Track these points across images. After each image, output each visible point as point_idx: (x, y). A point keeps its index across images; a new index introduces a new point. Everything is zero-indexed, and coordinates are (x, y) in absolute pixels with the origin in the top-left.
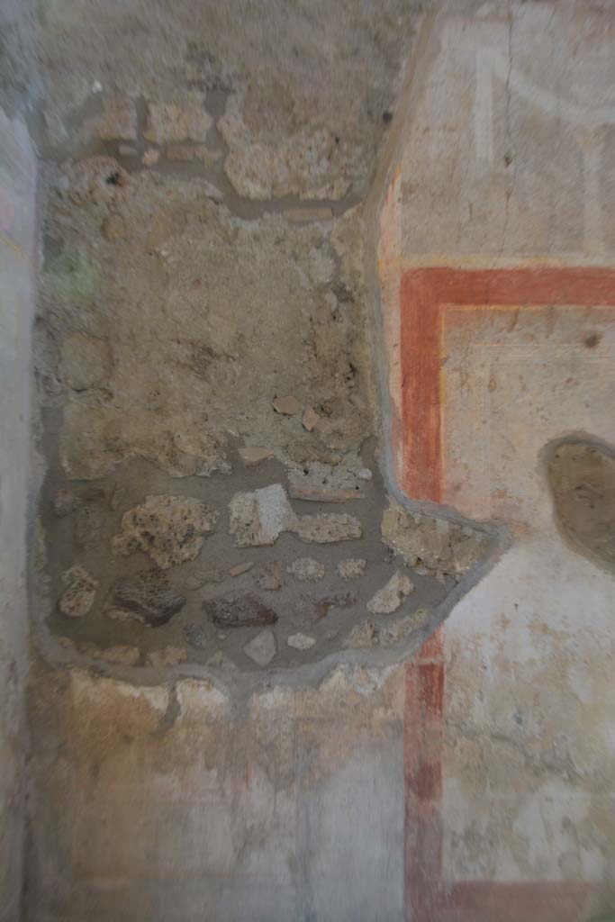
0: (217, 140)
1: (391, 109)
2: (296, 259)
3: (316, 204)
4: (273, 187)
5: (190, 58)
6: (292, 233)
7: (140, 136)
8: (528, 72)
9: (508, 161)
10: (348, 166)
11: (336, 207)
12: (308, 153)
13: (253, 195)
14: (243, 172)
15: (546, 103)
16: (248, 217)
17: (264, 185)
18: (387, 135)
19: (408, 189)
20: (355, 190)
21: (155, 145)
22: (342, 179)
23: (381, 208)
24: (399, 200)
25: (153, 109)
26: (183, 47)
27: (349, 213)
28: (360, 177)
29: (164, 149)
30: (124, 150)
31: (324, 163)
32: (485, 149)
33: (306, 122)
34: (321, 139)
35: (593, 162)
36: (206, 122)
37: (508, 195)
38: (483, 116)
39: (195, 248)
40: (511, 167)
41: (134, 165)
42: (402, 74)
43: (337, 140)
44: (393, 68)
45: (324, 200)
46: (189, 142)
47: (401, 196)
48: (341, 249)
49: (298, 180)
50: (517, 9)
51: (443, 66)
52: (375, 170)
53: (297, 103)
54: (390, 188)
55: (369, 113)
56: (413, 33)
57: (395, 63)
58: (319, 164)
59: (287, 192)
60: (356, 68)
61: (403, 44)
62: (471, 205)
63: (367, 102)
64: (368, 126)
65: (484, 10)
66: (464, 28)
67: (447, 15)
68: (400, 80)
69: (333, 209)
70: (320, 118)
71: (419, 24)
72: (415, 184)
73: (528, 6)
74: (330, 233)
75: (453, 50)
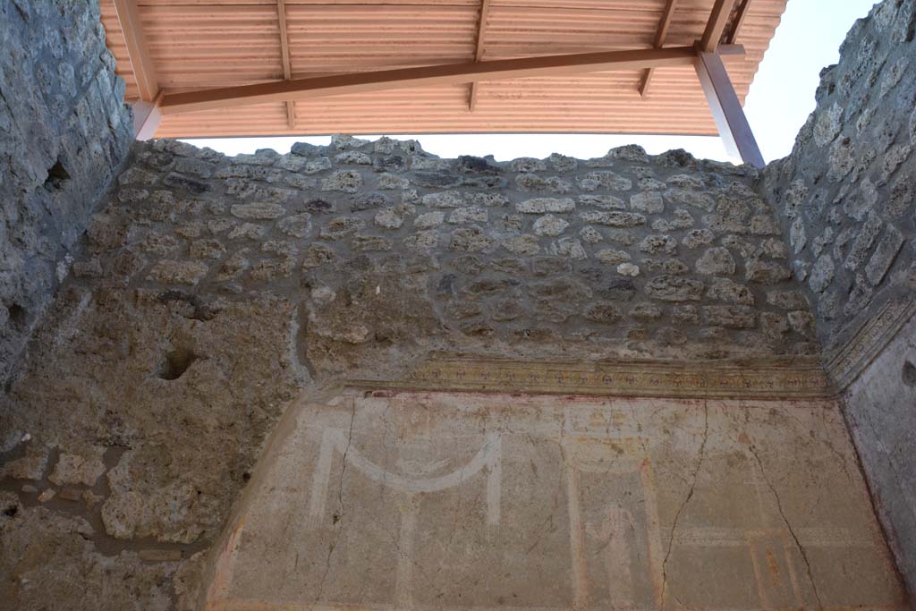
0: (104, 485)
1: (249, 471)
2: (138, 595)
3: (170, 545)
4: (137, 528)
5: (103, 421)
6: (140, 570)
7: (45, 478)
8: (363, 447)
9: (336, 518)
10: (204, 515)
11: (185, 550)
12: (174, 502)
13: (118, 534)
14: (114, 514)
15: (374, 472)
16: (107, 554)
17: (128, 527)
18: (241, 492)
19: (246, 538)
20: (207, 536)
21: (53, 486)
22: (195, 526)
23: (220, 553)
24: (236, 549)
25: (62, 456)
26: (102, 413)
27: (196, 556)
28: (211, 526)
29: (59, 489)
30: (27, 488)
31: (184, 511)
32: (318, 508)
33: (178, 477)
34: (186, 492)
35: (409, 523)
36: (100, 469)
37: (331, 549)
38: (321, 479)
39: (53, 578)
40: (338, 524)
41: (30, 500)
42: (263, 444)
43: (199, 493)
44: (258, 438)
45: (178, 542)
46: (82, 486)
47: (239, 544)
48: (179, 589)
49: (159, 525)
50: (360, 401)
51: (295, 440)
52: (227, 520)
53: (175, 461)
54: (232, 537)
55: (232, 472)
56: (278, 414)
57: (260, 435)
58: (179, 512)
59: (148, 534)
60: (229, 437)
61: (271, 421)
62: (298, 556)
63: (232, 464)
64: (228, 484)
65: (335, 401)
66: (317, 413)
67: (306, 403)
68: (261, 448)
69: (183, 551)
70: (189, 474)
71: (286, 408)
72: (253, 534)
73: (370, 400)
74: (173, 573)
75: (306, 428)
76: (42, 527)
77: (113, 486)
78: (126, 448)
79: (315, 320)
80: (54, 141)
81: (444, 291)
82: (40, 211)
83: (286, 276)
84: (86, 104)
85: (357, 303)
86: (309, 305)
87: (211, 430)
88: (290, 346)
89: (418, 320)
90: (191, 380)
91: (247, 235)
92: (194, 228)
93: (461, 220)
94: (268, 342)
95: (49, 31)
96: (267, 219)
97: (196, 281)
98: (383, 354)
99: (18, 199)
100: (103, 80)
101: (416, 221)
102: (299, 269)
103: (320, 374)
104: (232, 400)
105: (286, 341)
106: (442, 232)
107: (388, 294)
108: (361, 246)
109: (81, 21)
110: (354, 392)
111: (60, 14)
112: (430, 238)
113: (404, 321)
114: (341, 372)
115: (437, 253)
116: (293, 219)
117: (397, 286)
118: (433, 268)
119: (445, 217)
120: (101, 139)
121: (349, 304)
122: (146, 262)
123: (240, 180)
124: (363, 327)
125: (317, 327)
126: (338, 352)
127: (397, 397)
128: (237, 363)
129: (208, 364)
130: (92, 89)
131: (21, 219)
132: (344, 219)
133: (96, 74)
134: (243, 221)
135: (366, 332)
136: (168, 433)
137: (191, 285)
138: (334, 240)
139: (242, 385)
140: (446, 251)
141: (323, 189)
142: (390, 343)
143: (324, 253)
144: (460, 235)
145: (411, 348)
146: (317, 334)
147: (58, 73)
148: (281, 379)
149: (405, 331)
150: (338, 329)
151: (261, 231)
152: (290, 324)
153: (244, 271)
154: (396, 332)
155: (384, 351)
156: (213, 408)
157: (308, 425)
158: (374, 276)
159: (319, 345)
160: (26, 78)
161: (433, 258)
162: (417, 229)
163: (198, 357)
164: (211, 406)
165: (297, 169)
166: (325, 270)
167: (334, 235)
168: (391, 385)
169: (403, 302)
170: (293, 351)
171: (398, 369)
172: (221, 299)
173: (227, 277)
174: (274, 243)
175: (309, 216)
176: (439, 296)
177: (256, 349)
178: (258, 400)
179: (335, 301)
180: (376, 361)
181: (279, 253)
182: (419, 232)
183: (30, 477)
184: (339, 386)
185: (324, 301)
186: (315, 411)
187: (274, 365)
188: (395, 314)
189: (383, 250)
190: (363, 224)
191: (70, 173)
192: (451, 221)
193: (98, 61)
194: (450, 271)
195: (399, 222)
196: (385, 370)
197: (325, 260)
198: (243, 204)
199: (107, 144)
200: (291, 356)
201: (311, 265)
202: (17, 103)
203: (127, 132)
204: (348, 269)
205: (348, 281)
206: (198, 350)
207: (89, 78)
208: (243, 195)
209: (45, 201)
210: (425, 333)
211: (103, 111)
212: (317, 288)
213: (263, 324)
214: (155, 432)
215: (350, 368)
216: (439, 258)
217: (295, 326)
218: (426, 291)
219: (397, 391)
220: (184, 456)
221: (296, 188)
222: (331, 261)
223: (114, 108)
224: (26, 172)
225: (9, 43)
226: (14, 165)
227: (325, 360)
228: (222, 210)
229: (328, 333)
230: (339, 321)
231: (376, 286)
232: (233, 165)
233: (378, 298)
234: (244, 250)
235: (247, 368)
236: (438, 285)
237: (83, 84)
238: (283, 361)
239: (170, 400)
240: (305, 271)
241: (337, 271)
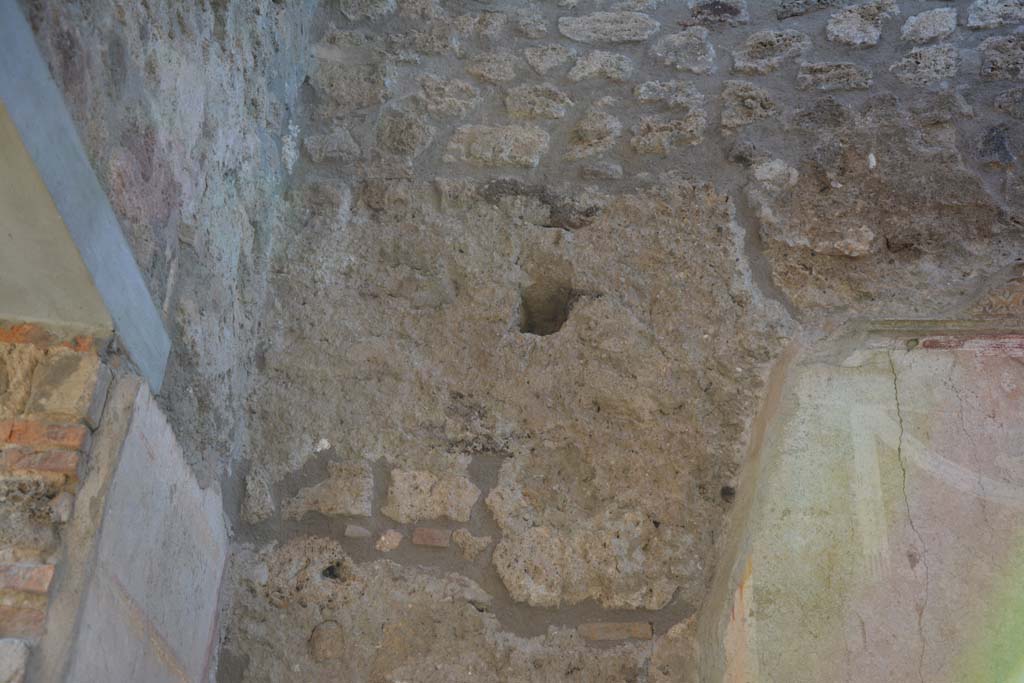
0: (486, 520)
1: (732, 483)
3: (626, 614)
4: (564, 589)
5: (451, 412)
6: (591, 658)
7: (377, 512)
8: (928, 436)
9: (913, 559)
10: (673, 561)
11: (658, 621)
12: (615, 541)
13: (534, 600)
14: (520, 565)
15: (960, 477)
16: (528, 633)
17: (550, 586)
18: (727, 518)
19: (763, 598)
20: (685, 596)
21: (396, 525)
22: (665, 580)
23: (725, 624)
24: (751, 615)
25: (397, 474)
26: (444, 398)
27: (676, 630)
28: (691, 578)
29: (410, 529)
30: (352, 530)
31: (639, 555)
32: (874, 540)
33: (612, 498)
34: (633, 523)
36: (470, 495)
37: (920, 610)
39: (445, 677)
40: (920, 569)
41: (364, 551)
42: (745, 437)
43: (656, 524)
44: (732, 429)
45: (638, 608)
46: (445, 521)
47: (753, 606)
49: (601, 580)
50: (901, 357)
51: (802, 428)
52: (713, 567)
53: (600, 472)
54: (737, 595)
55: (701, 487)
56: (758, 384)
57: (735, 422)
58: (631, 559)
59: (583, 597)
60: (681, 427)
61: (746, 398)
62: (863, 624)
63: (699, 470)
64: (700, 506)
65: (856, 358)
66: (829, 379)
67: (804, 363)
68: (743, 444)
69: (651, 624)
70: (632, 494)
71: (768, 373)
72: (772, 589)
73: (918, 355)
74: (648, 660)
75: (817, 407)
77: (504, 519)
78: (505, 454)
79: (774, 220)
81: (996, 157)
83: (694, 143)
85: (840, 186)
86: (754, 194)
87: (647, 416)
88: (740, 267)
89: (959, 211)
90: (584, 333)
91: (602, 73)
92: (502, 66)
93: (994, 21)
94: (700, 262)
96: (630, 42)
97: (535, 161)
98: (912, 273)
101: (907, 29)
102: (715, 130)
103: (810, 314)
104: (669, 365)
106: (960, 47)
107: (893, 167)
108: (816, 83)
110: (886, 342)
112: (942, 60)
113: (934, 214)
114: (845, 308)
115: (962, 87)
116: (677, 39)
117: (905, 151)
118: (962, 114)
119: (958, 17)
121: (825, 188)
122: (433, 130)
124: (864, 228)
125: (781, 232)
126: (830, 273)
127: (968, 346)
128: (655, 301)
129: (608, 304)
131: (255, 65)
132: (770, 33)
134: (588, 47)
135: (871, 236)
136: (573, 426)
137: (527, 167)
138: (763, 74)
139: (677, 337)
140: (978, 83)
142: (918, 254)
143: (753, 98)
144: (996, 48)
145: (959, 261)
146: (786, 245)
148: (743, 324)
149: (942, 231)
151: (628, 66)
152: (728, 229)
153: (616, 138)
154: (925, 233)
155: (911, 268)
156: (640, 379)
157: (820, 401)
158: (858, 135)
159: (792, 262)
161: (958, 96)
162: (909, 45)
163: (583, 293)
164: (635, 377)
166: (765, 130)
167: (761, 64)
168: (950, 326)
169: (923, 180)
170: (747, 275)
171: (948, 299)
172: (590, 189)
173: (590, 151)
174: (655, 84)
175: (705, 32)
176: (987, 165)
177: (682, 274)
178: (713, 362)
179: (798, 185)
180: (901, 286)
181: (671, 103)
182: (915, 50)
183: (355, 512)
184: (855, 332)
185: (780, 186)
186: (824, 378)
187: (724, 302)
188: (914, 202)
189: (859, 88)
190: (807, 42)
192: (972, 23)
194: (996, 119)
195: (874, 34)
196: (926, 301)
197: (759, 111)
198: (576, 15)
200: (745, 284)
201: (738, 121)
204: (807, 125)
205: (815, 148)
206: (580, 282)
210: (975, 232)
212: (760, 163)
213: (680, 230)
214: (550, 425)
215: (859, 299)
216: (967, 95)
217: (738, 233)
218: (959, 157)
219: (964, 336)
220: (613, 462)
222: (770, 113)
227: (809, 288)
228: (542, 27)
229: (804, 241)
230: (816, 219)
231: (867, 153)
233: (876, 175)
234: (605, 100)
235: (676, 308)
236: (980, 146)
238: (735, 291)
239: (559, 369)
240: (729, 133)
241: (788, 131)
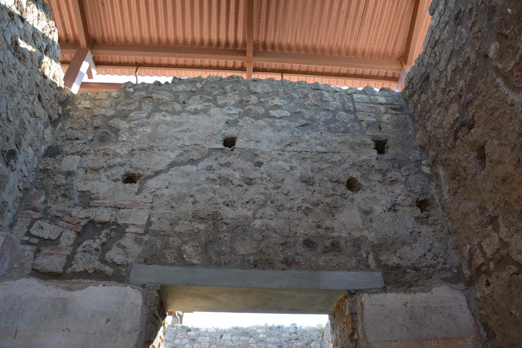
76: (501, 283)
77: (506, 240)
78: (496, 217)
79: (502, 66)
80: (364, 139)
82: (389, 164)
84: (361, 113)
85: (509, 31)
86: (494, 63)
87: (514, 173)
88: (506, 93)
90: (490, 159)
91: (452, 71)
92: (439, 97)
94: (498, 103)
95: (319, 116)
96: (451, 54)
97: (458, 115)
99: (374, 171)
100: (358, 99)
102: (477, 54)
104: (509, 149)
105: (503, 92)
108: (485, 5)
109: (326, 98)
111: (316, 107)
116: (457, 39)
120: (385, 113)
121: (506, 37)
122: (441, 130)
123: (432, 55)
125: (506, 68)
129: (489, 144)
130: (358, 106)
131: (384, 175)
132: (469, 6)
133: (353, 101)
134: (446, 68)
136: (502, 194)
137: (458, 119)
138: (476, 20)
139: (506, 136)
141: (453, 8)
143: (477, 33)
146: (510, 71)
147: (339, 120)
148: (516, 113)
150: (515, 54)
151: (454, 61)
152: (497, 83)
153: (465, 86)
158: (501, 7)
159: (515, 74)
160: (329, 138)
163: (484, 145)
164: (505, 162)
165: (439, 18)
166: (484, 39)
167: (473, 19)
170: (510, 93)
172: (470, 109)
173: (463, 97)
174: (461, 59)
175: (459, 27)
177: (497, 112)
178: (517, 135)
179: (500, 45)
181: (466, 60)
183: (480, 263)
185: (497, 53)
187: (509, 110)
191: (385, 139)
193: (349, 97)
198: (441, 61)
199: (390, 111)
200: (511, 96)
201: (478, 45)
202: (336, 147)
203: (393, 96)
204: (490, 23)
205: (495, 28)
206: (481, 142)
207: (352, 105)
208: (438, 58)
209: (386, 158)
211: (372, 105)
212: (489, 52)
213: (489, 98)
214: (498, 199)
217: (499, 80)
220: (515, 198)
221: (446, 25)
222: (482, 32)
223: (376, 98)
224: (365, 160)
225: (311, 138)
226: (358, 164)
228: (438, 74)
229: (513, 63)
230: (511, 51)
231: (507, 10)
232: (425, 52)
233: (513, 14)
234: (457, 78)
235: (502, 126)
237: (352, 110)
238: (510, 103)
239: (491, 177)
240: (480, 51)
241: (489, 31)
